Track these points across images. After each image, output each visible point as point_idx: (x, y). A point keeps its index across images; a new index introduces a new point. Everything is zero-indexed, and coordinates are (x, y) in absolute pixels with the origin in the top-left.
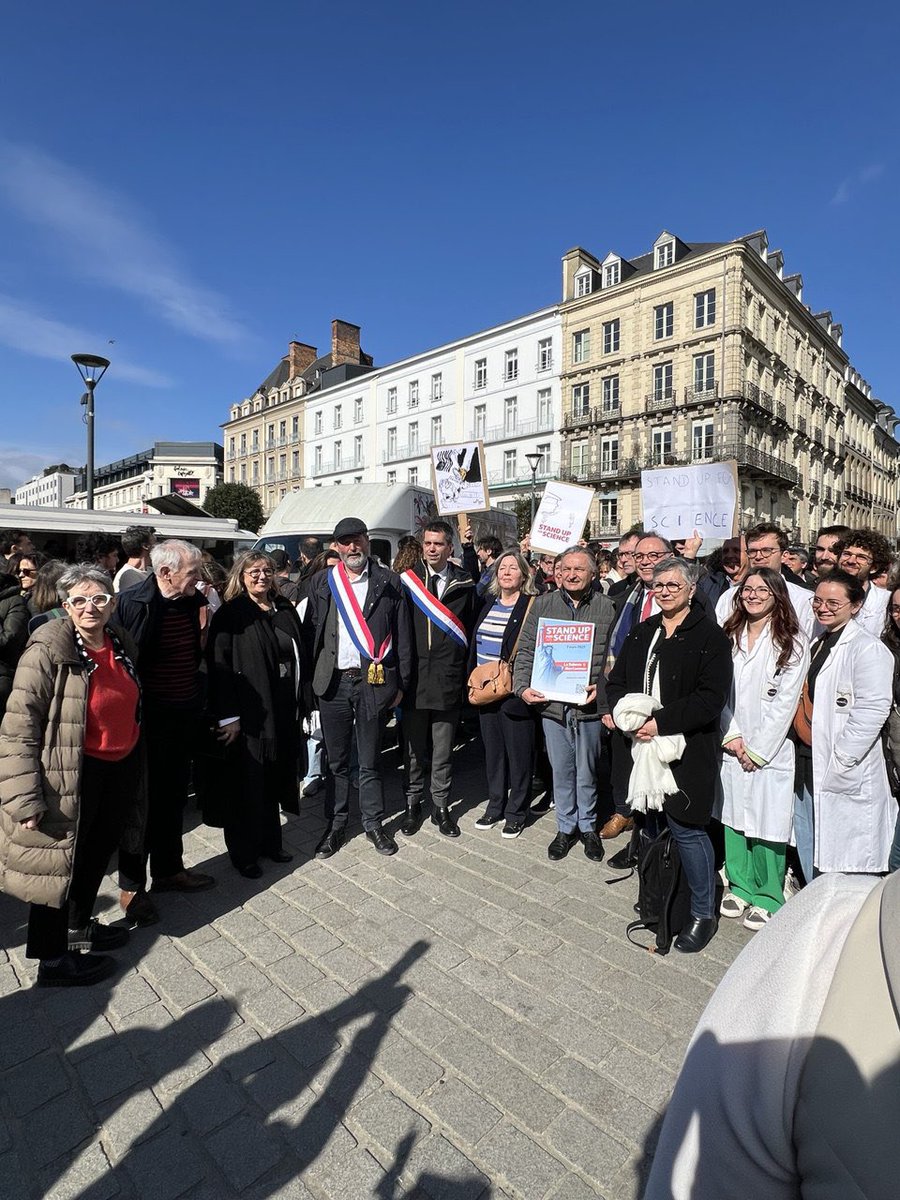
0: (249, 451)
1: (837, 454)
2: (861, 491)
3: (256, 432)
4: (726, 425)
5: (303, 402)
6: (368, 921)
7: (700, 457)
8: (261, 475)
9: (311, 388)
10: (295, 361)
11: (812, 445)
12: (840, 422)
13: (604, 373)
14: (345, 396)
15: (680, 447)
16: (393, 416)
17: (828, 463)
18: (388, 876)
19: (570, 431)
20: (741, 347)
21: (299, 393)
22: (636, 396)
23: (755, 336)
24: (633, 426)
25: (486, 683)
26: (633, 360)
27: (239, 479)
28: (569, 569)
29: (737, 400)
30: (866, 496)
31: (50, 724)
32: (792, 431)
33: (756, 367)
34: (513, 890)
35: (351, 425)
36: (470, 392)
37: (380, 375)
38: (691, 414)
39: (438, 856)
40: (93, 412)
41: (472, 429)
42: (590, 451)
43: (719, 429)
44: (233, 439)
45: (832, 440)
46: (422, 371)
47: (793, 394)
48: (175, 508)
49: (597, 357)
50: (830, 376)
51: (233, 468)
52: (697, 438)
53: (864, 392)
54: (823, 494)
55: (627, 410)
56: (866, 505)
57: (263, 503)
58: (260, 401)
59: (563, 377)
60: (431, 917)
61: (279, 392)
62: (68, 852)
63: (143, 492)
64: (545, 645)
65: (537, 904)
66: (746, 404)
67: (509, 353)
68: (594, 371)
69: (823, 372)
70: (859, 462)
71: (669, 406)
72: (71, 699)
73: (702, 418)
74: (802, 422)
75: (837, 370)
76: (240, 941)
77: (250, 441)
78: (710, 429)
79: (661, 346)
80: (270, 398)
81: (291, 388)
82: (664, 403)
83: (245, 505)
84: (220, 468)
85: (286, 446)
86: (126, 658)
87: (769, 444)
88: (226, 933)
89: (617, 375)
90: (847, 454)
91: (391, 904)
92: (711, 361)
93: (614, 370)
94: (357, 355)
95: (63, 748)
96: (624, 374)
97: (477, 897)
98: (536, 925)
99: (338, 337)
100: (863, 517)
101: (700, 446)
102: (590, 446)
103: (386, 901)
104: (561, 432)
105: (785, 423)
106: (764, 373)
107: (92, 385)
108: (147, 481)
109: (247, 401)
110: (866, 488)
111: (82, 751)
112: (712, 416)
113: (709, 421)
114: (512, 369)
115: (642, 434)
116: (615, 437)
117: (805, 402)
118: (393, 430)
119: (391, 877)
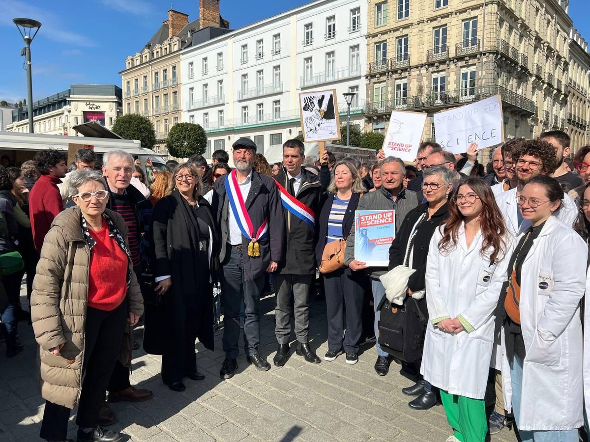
0: (141, 91)
1: (563, 91)
2: (579, 118)
3: (145, 77)
4: (484, 70)
5: (179, 55)
6: (264, 419)
7: (466, 95)
8: (150, 108)
9: (185, 45)
10: (173, 25)
11: (546, 86)
12: (565, 69)
13: (398, 34)
14: (210, 50)
15: (451, 88)
16: (245, 66)
17: (556, 99)
18: (273, 388)
19: (373, 76)
20: (497, 14)
21: (176, 48)
22: (421, 51)
23: (507, 6)
24: (418, 72)
25: (332, 256)
26: (418, 24)
27: (133, 111)
28: (387, 174)
29: (493, 53)
30: (582, 122)
31: (65, 283)
32: (531, 75)
33: (508, 28)
34: (361, 397)
35: (215, 72)
36: (301, 48)
37: (235, 35)
38: (460, 64)
39: (306, 374)
40: (30, 61)
41: (302, 75)
42: (387, 90)
43: (480, 75)
44: (128, 82)
45: (559, 82)
46: (266, 32)
47: (533, 48)
48: (95, 133)
49: (392, 21)
50: (559, 35)
51: (129, 104)
52: (464, 81)
53: (583, 47)
54: (552, 121)
55: (414, 61)
56: (582, 129)
57: (155, 129)
58: (148, 54)
59: (368, 37)
60: (307, 416)
61: (161, 48)
62: (78, 372)
63: (63, 121)
64: (361, 229)
65: (380, 406)
66: (499, 56)
67: (329, 19)
68: (390, 32)
69: (554, 32)
70: (578, 97)
71: (444, 58)
72: (78, 266)
73: (468, 66)
74: (539, 69)
75: (564, 31)
76: (176, 434)
77: (141, 84)
78: (473, 74)
79: (439, 13)
80: (155, 52)
81: (170, 45)
82: (441, 56)
83: (142, 130)
84: (119, 104)
85: (168, 87)
86: (118, 235)
87: (515, 85)
88: (165, 429)
89: (407, 35)
90: (570, 92)
91: (278, 407)
92: (475, 24)
93: (405, 31)
94: (218, 20)
95: (73, 300)
96: (412, 34)
97: (336, 401)
98: (381, 420)
99: (203, 7)
100: (580, 138)
101: (466, 86)
102: (387, 87)
103: (274, 405)
104: (367, 77)
105: (526, 70)
106: (513, 33)
107: (29, 41)
108: (66, 113)
109: (138, 54)
110: (582, 116)
111: (86, 303)
112: (474, 65)
113: (473, 69)
114: (331, 31)
115: (425, 78)
116: (405, 81)
117: (541, 54)
118: (245, 76)
119: (275, 389)
